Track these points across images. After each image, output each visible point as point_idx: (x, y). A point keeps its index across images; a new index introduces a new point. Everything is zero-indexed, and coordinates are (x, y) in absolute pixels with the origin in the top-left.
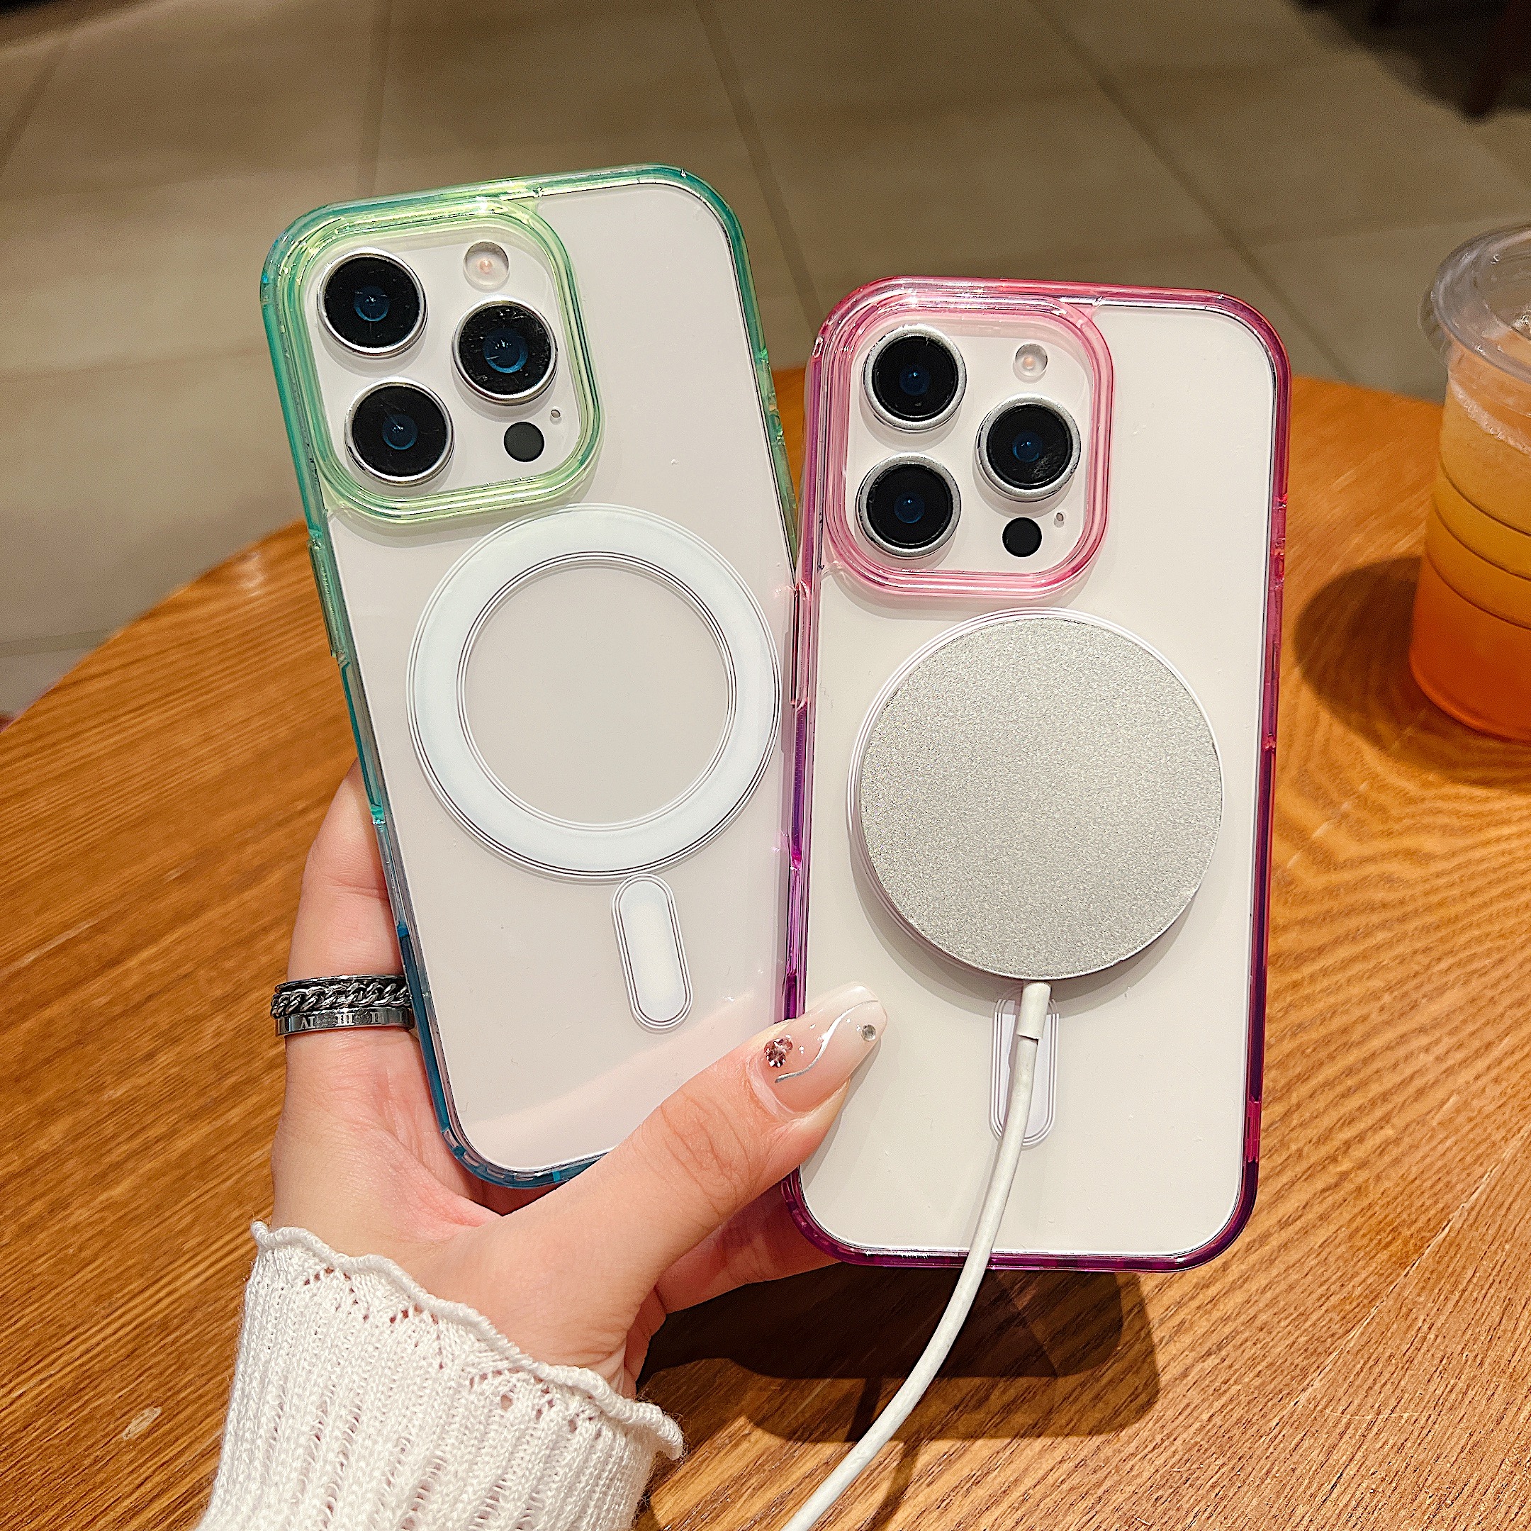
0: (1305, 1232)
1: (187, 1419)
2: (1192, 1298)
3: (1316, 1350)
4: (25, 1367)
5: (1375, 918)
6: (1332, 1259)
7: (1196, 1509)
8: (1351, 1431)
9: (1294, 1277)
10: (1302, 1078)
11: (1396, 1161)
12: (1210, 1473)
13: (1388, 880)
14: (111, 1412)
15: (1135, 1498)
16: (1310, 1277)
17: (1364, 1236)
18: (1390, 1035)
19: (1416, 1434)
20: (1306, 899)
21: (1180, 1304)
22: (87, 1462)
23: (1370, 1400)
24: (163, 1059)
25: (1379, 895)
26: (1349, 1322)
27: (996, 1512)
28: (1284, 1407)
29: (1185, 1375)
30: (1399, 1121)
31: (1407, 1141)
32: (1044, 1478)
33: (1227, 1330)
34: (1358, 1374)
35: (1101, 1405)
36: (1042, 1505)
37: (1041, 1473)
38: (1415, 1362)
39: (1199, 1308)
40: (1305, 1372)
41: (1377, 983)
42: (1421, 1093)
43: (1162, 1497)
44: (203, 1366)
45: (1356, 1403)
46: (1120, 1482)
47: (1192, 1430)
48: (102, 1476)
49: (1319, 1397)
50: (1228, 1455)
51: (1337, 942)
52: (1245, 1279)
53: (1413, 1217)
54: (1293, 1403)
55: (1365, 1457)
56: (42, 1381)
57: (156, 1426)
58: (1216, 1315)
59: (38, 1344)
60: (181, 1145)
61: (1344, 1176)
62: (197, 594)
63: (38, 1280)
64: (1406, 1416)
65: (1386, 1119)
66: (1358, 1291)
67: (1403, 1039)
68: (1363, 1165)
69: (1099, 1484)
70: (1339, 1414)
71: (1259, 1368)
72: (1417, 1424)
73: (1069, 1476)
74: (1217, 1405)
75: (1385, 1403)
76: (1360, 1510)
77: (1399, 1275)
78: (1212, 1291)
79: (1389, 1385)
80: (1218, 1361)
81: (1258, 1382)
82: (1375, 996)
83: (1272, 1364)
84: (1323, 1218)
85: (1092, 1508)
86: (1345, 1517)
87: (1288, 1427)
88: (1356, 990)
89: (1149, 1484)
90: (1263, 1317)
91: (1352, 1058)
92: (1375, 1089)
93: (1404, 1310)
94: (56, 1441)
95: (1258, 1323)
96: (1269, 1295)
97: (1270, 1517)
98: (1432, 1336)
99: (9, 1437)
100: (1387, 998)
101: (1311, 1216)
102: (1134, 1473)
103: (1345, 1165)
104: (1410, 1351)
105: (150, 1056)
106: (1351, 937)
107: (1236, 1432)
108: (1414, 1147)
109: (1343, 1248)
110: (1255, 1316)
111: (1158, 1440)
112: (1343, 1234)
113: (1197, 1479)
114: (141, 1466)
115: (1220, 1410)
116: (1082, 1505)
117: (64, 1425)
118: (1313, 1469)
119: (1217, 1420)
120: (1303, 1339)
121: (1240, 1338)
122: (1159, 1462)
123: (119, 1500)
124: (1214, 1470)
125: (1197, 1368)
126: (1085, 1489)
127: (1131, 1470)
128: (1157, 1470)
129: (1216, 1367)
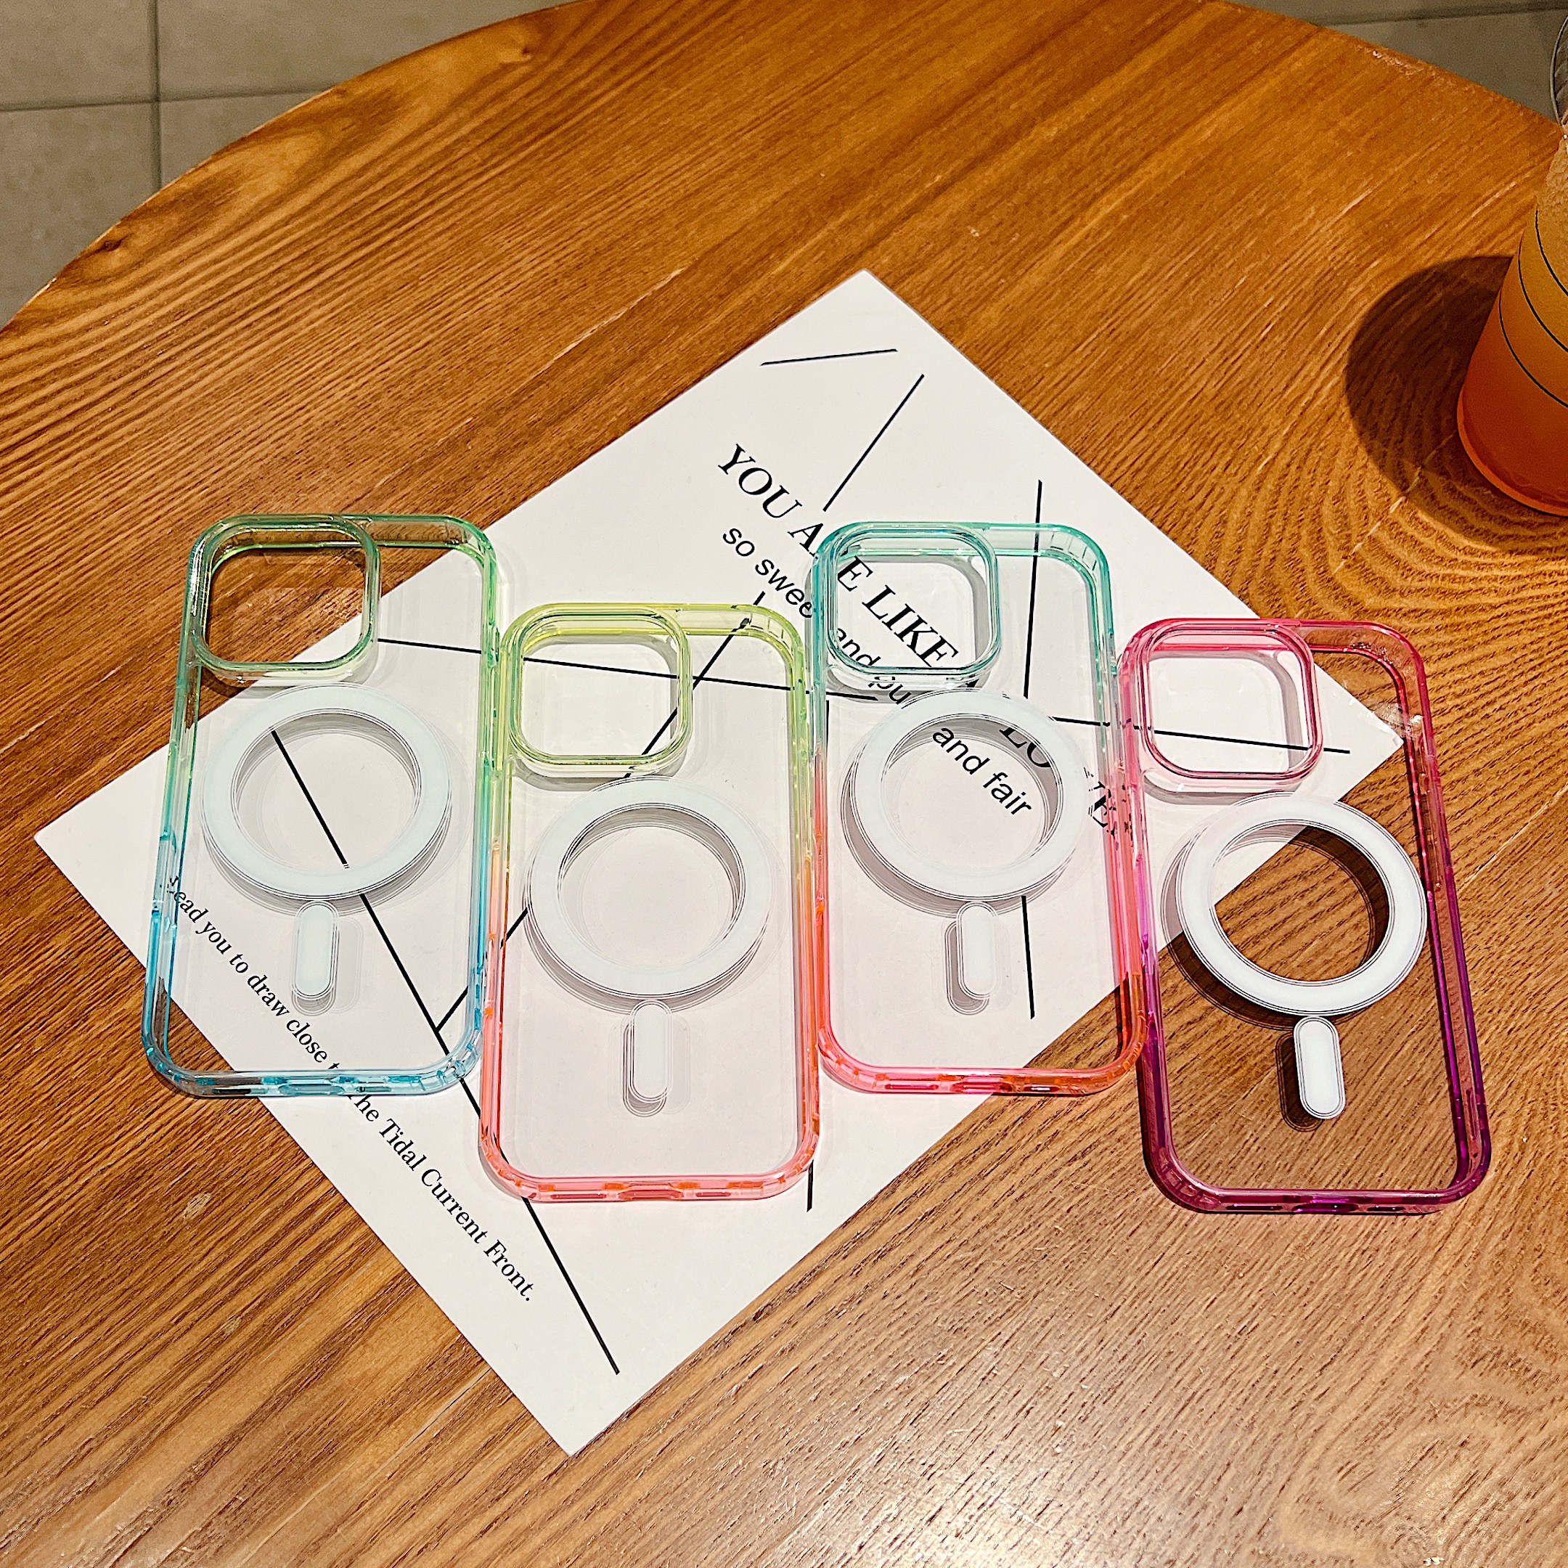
1: (236, 1203)
4: (84, 1159)
6: (1186, 1083)
7: (1049, 1278)
12: (1063, 1251)
14: (168, 1197)
15: (1003, 1270)
17: (1217, 1063)
22: (157, 1236)
27: (894, 1279)
29: (1053, 1176)
32: (935, 1253)
33: (1092, 1140)
35: (984, 1197)
36: (932, 1273)
37: (932, 1250)
38: (1239, 1168)
42: (1288, 936)
43: (1024, 1268)
44: (239, 1160)
46: (992, 1257)
47: (1054, 1219)
48: (173, 1247)
50: (1079, 1238)
53: (1260, 1049)
55: (1185, 1241)
56: (102, 1171)
57: (209, 1208)
58: (1084, 1128)
59: (90, 1140)
63: (76, 1085)
66: (1202, 1110)
69: (976, 1259)
73: (954, 1252)
74: (1076, 1200)
76: (1174, 1279)
77: (1239, 1097)
80: (1082, 1164)
85: (969, 1277)
86: (1162, 1284)
89: (1015, 1259)
90: (1122, 1131)
93: (1238, 1126)
94: (127, 1220)
95: (1117, 1135)
98: (1255, 1148)
99: (86, 1215)
102: (1004, 1251)
107: (1088, 1221)
109: (1197, 1074)
111: (1026, 1225)
112: (1200, 1061)
114: (204, 1240)
116: (961, 1275)
117: (130, 1207)
119: (1075, 1211)
121: (1101, 1147)
122: (1025, 1243)
123: (192, 1266)
124: (1066, 1247)
125: (1066, 1169)
126: (965, 1263)
127: (1003, 1248)
128: (1023, 1249)
129: (1079, 1170)
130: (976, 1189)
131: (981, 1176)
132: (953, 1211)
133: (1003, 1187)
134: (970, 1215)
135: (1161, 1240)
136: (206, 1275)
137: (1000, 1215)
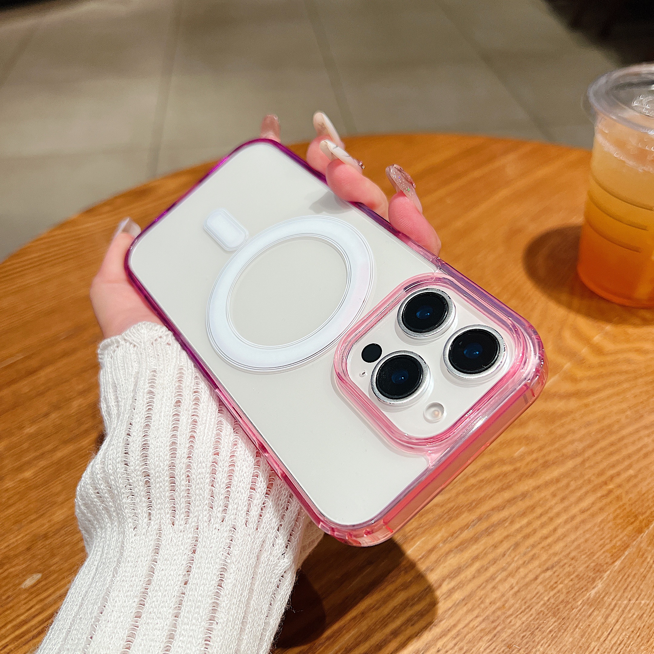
0: (593, 515)
2: (539, 544)
3: (599, 570)
5: (622, 378)
6: (606, 528)
7: (542, 642)
8: (616, 609)
9: (588, 536)
10: (591, 446)
11: (635, 485)
12: (548, 625)
13: (628, 361)
15: (512, 636)
16: (595, 537)
17: (621, 518)
18: (630, 429)
19: (648, 610)
20: (590, 367)
21: (533, 546)
23: (626, 595)
24: (53, 416)
25: (625, 367)
26: (615, 557)
27: (445, 639)
28: (584, 596)
29: (536, 578)
30: (637, 467)
31: (640, 476)
32: (468, 624)
33: (556, 559)
34: (619, 582)
35: (496, 591)
36: (467, 637)
37: (466, 622)
39: (543, 548)
40: (594, 580)
41: (624, 406)
42: (646, 455)
43: (525, 635)
45: (619, 595)
46: (505, 628)
47: (540, 604)
49: (601, 592)
50: (557, 617)
51: (605, 387)
52: (565, 536)
53: (644, 511)
54: (588, 595)
55: (624, 621)
57: (39, 582)
58: (551, 552)
60: (59, 454)
61: (610, 492)
64: (643, 602)
65: (630, 466)
66: (619, 543)
67: (637, 431)
68: (620, 486)
70: (610, 600)
71: (572, 577)
72: (649, 607)
73: (480, 623)
74: (552, 593)
75: (633, 596)
76: (622, 645)
77: (638, 537)
78: (549, 540)
79: (634, 588)
80: (552, 573)
81: (571, 583)
82: (623, 411)
83: (577, 576)
84: (601, 509)
85: (491, 639)
86: (615, 648)
87: (586, 605)
88: (615, 408)
89: (519, 629)
90: (573, 554)
91: (613, 438)
92: (625, 452)
93: (641, 553)
95: (571, 556)
96: (576, 544)
97: (578, 647)
100: (629, 413)
101: (595, 508)
102: (512, 624)
103: (611, 486)
104: (644, 573)
105: (46, 415)
106: (612, 385)
107: (561, 606)
108: (644, 479)
109: (611, 524)
110: (569, 553)
111: (523, 608)
112: (611, 517)
113: (542, 628)
114: (30, 600)
115: (554, 596)
116: (486, 638)
118: (599, 625)
119: (552, 601)
120: (593, 565)
121: (561, 564)
122: (524, 619)
124: (552, 623)
125: (542, 576)
126: (487, 630)
127: (510, 622)
128: (523, 623)
129: (551, 576)
130: (490, 586)
131: (492, 578)
132: (477, 598)
133: (507, 585)
134: (488, 601)
135: (610, 619)
137: (506, 601)
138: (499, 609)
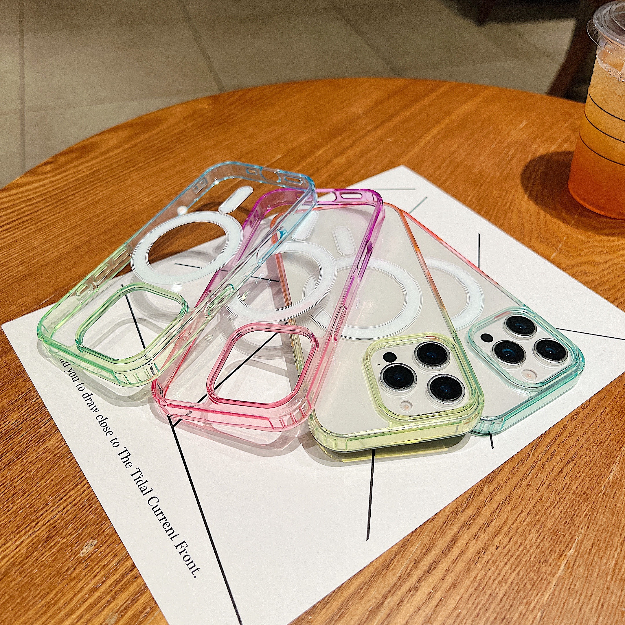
0: (593, 410)
1: (112, 543)
2: (555, 441)
3: (611, 456)
4: (20, 529)
6: (606, 420)
7: (581, 526)
9: (594, 429)
14: (71, 545)
15: (555, 524)
16: (600, 428)
17: (616, 410)
21: (551, 444)
22: (64, 569)
26: (620, 444)
27: (500, 537)
28: (605, 480)
29: (561, 472)
32: (516, 520)
33: (573, 452)
35: (531, 488)
36: (518, 531)
37: (514, 519)
39: (559, 444)
40: (609, 466)
43: (566, 522)
46: (547, 518)
47: (570, 494)
48: (74, 574)
49: (617, 475)
50: (588, 502)
52: (575, 431)
54: (608, 479)
56: (31, 535)
57: (97, 548)
58: (567, 447)
59: (25, 518)
62: (26, 180)
63: (18, 489)
66: (620, 432)
69: (539, 520)
71: (590, 466)
73: (526, 518)
74: (578, 483)
78: (562, 437)
80: (573, 465)
81: (591, 471)
83: (594, 465)
84: (598, 405)
85: (539, 531)
87: (608, 488)
89: (559, 517)
90: (585, 446)
94: (46, 562)
95: (584, 448)
97: (612, 524)
99: (19, 564)
107: (589, 492)
109: (609, 416)
110: (583, 446)
111: (558, 499)
112: (608, 410)
113: (578, 513)
114: (93, 567)
115: (580, 484)
116: (534, 530)
117: (48, 554)
119: (580, 488)
120: (604, 452)
121: (579, 455)
122: (561, 508)
123: (86, 585)
124: (584, 509)
125: (566, 468)
126: (534, 523)
127: (551, 513)
128: (561, 512)
129: (573, 467)
130: (524, 484)
131: (525, 477)
132: (517, 497)
133: (538, 481)
134: (526, 498)
136: (95, 590)
137: (542, 495)
138: (538, 502)
